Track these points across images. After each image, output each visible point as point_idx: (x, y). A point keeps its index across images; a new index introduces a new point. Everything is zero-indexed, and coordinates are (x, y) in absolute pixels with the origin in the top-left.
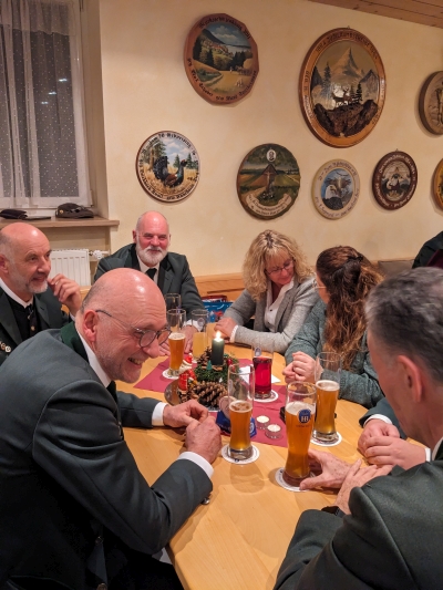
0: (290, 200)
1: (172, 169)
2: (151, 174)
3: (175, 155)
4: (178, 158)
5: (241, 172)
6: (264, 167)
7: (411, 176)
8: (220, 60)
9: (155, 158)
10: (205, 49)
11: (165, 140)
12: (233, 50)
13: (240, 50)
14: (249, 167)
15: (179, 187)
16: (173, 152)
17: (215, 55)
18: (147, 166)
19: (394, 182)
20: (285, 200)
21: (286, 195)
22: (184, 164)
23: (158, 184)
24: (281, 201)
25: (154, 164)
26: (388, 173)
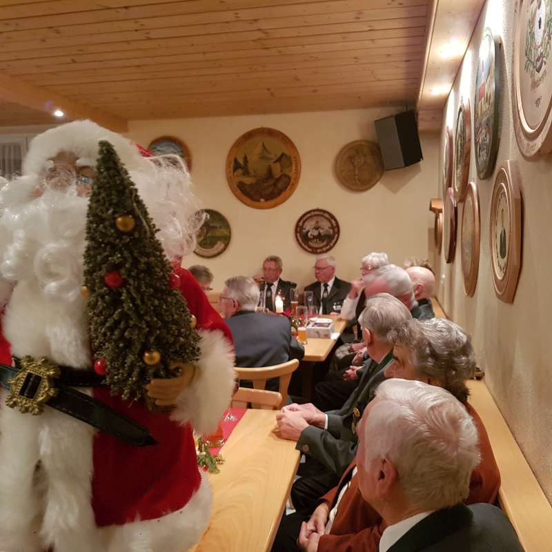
0: (222, 246)
7: (332, 227)
19: (316, 233)
20: (220, 246)
21: (219, 243)
24: (216, 247)
26: (309, 226)
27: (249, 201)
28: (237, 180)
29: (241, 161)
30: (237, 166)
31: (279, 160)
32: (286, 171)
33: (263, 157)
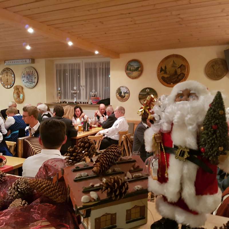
1: (123, 94)
2: (118, 95)
3: (123, 91)
4: (124, 92)
5: (139, 95)
6: (146, 93)
8: (132, 69)
9: (119, 92)
10: (129, 68)
11: (121, 88)
12: (136, 67)
13: (137, 66)
14: (142, 93)
15: (124, 98)
16: (123, 90)
17: (131, 69)
18: (117, 94)
22: (125, 93)
23: (120, 97)
25: (119, 93)
27: (166, 84)
28: (161, 76)
29: (164, 68)
30: (162, 70)
31: (180, 67)
32: (183, 72)
33: (173, 66)
